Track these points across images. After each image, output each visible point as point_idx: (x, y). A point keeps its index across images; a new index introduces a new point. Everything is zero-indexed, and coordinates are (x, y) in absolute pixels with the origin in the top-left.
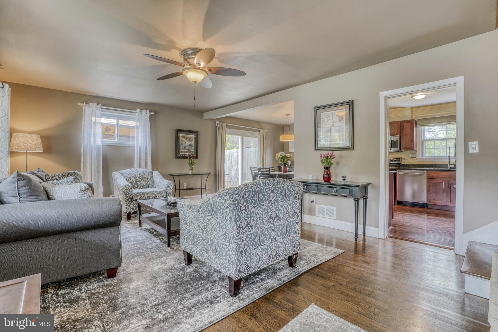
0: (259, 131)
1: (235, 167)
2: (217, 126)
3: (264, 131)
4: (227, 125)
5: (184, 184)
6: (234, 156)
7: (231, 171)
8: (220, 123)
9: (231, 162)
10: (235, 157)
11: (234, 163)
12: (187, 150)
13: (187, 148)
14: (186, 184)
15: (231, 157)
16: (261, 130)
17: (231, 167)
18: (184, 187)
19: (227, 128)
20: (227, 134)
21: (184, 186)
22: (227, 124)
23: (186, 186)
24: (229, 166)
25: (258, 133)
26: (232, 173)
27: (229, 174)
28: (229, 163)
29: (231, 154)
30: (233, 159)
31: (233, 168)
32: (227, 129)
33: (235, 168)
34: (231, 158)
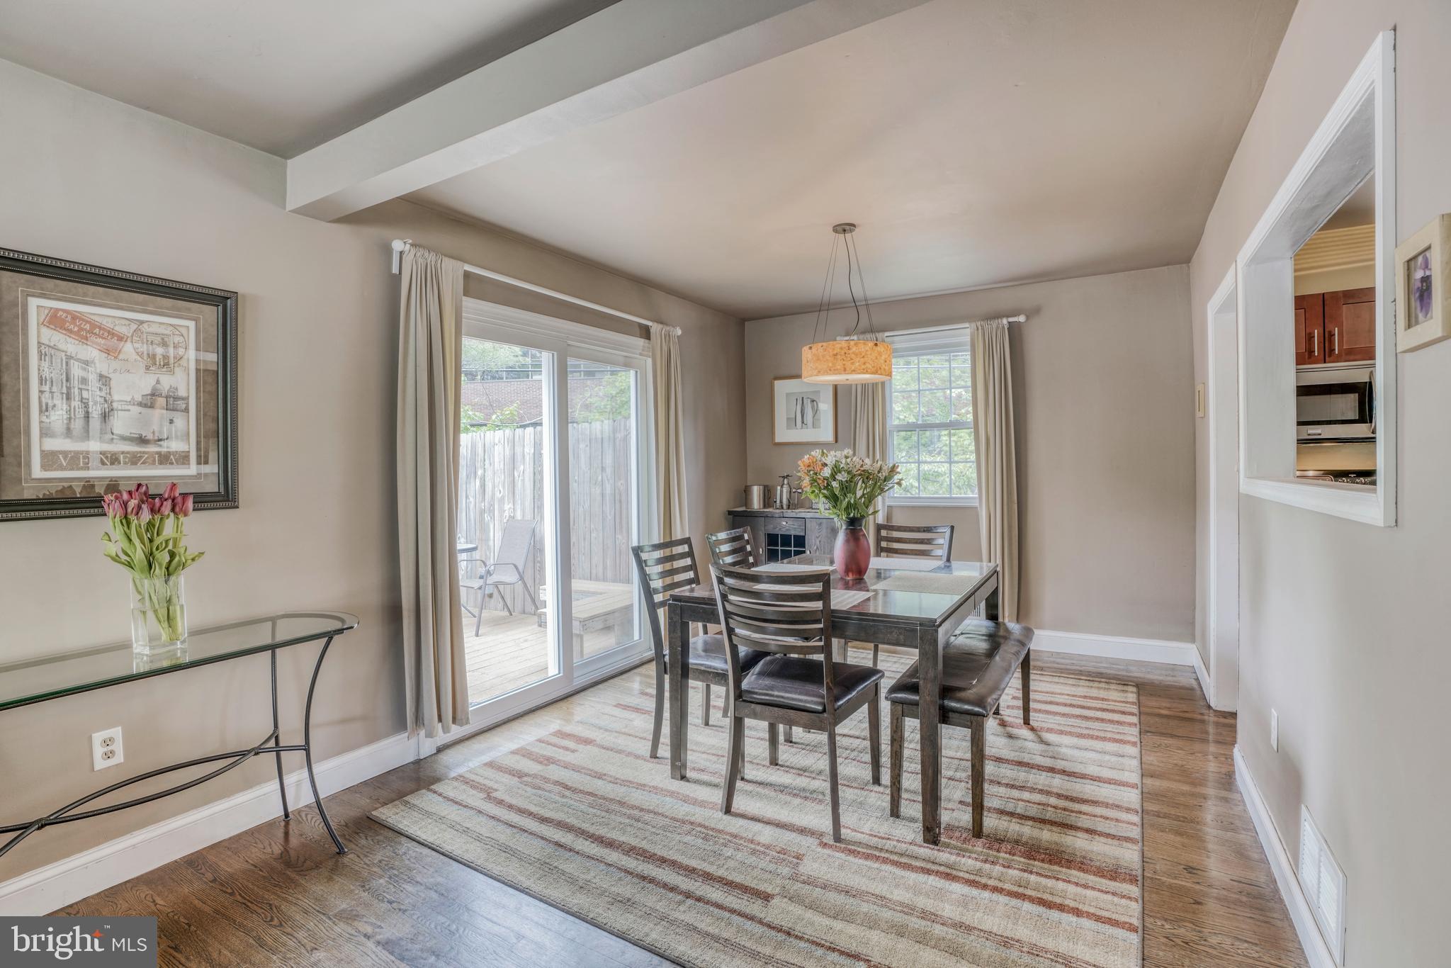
0: (646, 333)
1: (502, 511)
2: (395, 270)
3: (668, 335)
4: (467, 275)
5: (98, 737)
6: (496, 460)
7: (484, 528)
8: (420, 252)
9: (483, 486)
10: (498, 465)
11: (498, 495)
12: (124, 438)
13: (122, 423)
14: (117, 732)
15: (478, 465)
16: (655, 328)
17: (482, 512)
18: (100, 764)
19: (466, 293)
20: (468, 335)
21: (99, 751)
22: (468, 268)
23: (118, 747)
24: (472, 506)
25: (641, 342)
26: (488, 540)
27: (474, 549)
28: (471, 494)
29: (480, 451)
30: (489, 474)
31: (493, 518)
32: (469, 303)
33: (501, 516)
34: (480, 472)
